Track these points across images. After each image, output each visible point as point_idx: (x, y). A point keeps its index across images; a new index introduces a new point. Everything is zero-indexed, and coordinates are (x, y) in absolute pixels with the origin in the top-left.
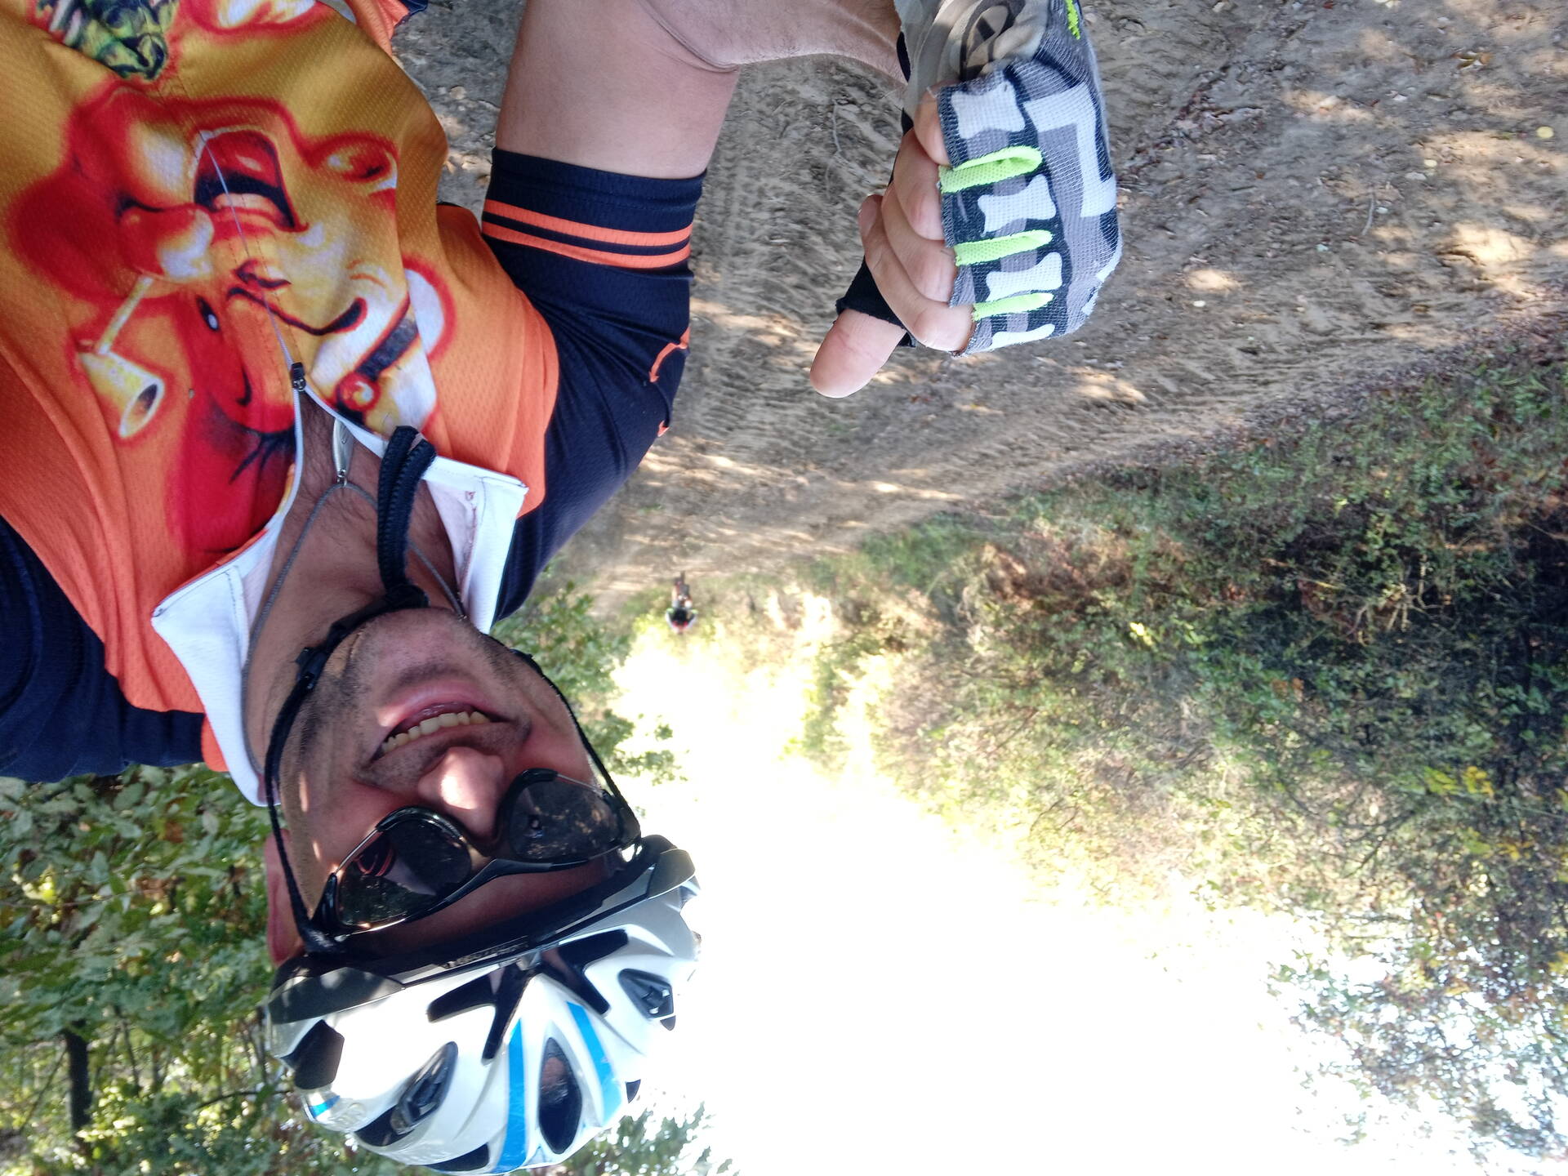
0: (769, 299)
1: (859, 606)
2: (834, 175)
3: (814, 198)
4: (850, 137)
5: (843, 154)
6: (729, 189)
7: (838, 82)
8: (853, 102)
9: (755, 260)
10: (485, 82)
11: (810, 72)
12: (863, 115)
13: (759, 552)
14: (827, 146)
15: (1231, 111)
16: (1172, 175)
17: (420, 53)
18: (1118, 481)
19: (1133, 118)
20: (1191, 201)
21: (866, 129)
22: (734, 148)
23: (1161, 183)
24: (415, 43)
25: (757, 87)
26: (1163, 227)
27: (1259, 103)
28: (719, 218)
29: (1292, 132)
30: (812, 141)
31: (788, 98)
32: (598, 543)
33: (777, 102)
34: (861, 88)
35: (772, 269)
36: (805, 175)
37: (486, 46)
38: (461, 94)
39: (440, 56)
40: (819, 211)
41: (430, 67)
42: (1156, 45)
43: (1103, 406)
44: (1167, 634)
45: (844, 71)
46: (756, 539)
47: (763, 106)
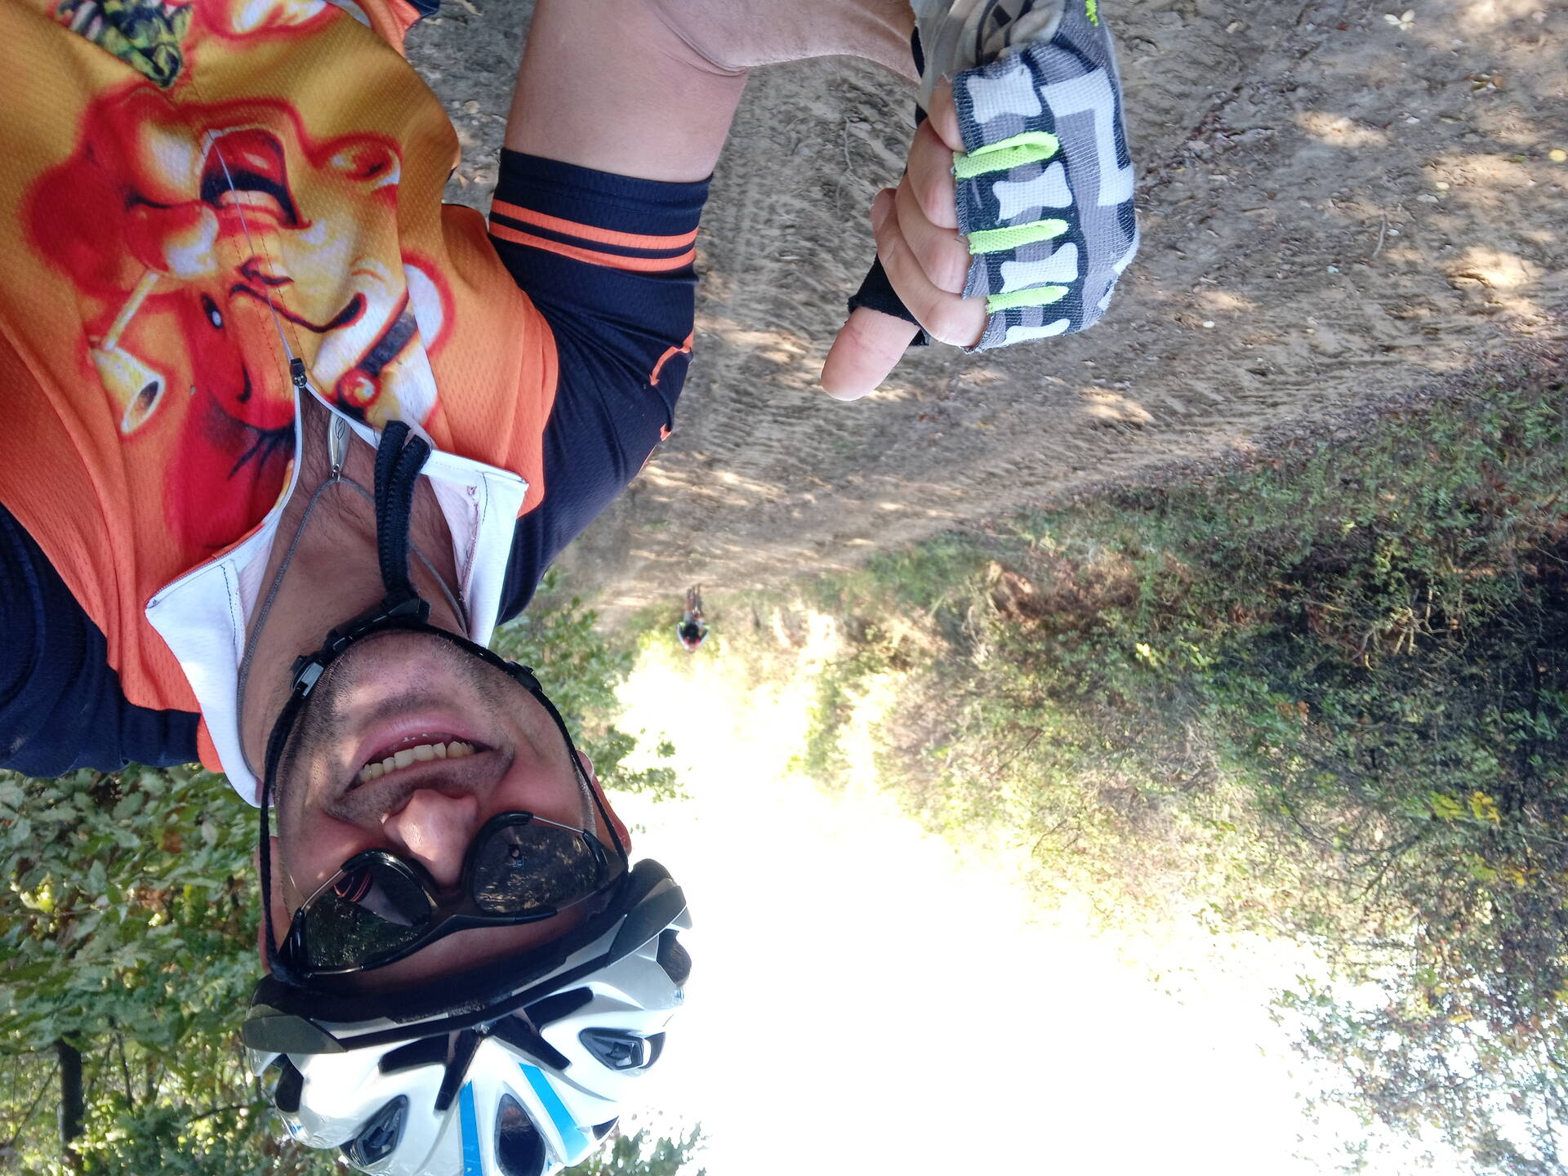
0: (778, 316)
1: (864, 624)
2: (844, 193)
3: (824, 215)
4: (861, 155)
5: (854, 172)
6: (740, 205)
7: (850, 100)
8: (865, 120)
9: (764, 277)
10: (498, 96)
11: (823, 89)
12: (875, 133)
13: (764, 568)
14: (838, 163)
15: (1243, 132)
16: (1182, 195)
17: (435, 67)
18: (1125, 501)
19: (1145, 137)
20: (1202, 221)
21: (878, 146)
22: (745, 165)
23: (1171, 203)
24: (429, 57)
25: (769, 104)
26: (1173, 247)
27: (1270, 124)
28: (730, 234)
29: (1304, 153)
30: (823, 158)
31: (801, 115)
32: (603, 557)
33: (789, 119)
34: (873, 105)
35: (782, 286)
36: (817, 193)
37: (500, 60)
38: (474, 109)
39: (454, 70)
40: (830, 228)
41: (444, 81)
42: (1169, 65)
43: (1111, 426)
44: (1172, 655)
45: (855, 88)
46: (760, 556)
47: (775, 123)
